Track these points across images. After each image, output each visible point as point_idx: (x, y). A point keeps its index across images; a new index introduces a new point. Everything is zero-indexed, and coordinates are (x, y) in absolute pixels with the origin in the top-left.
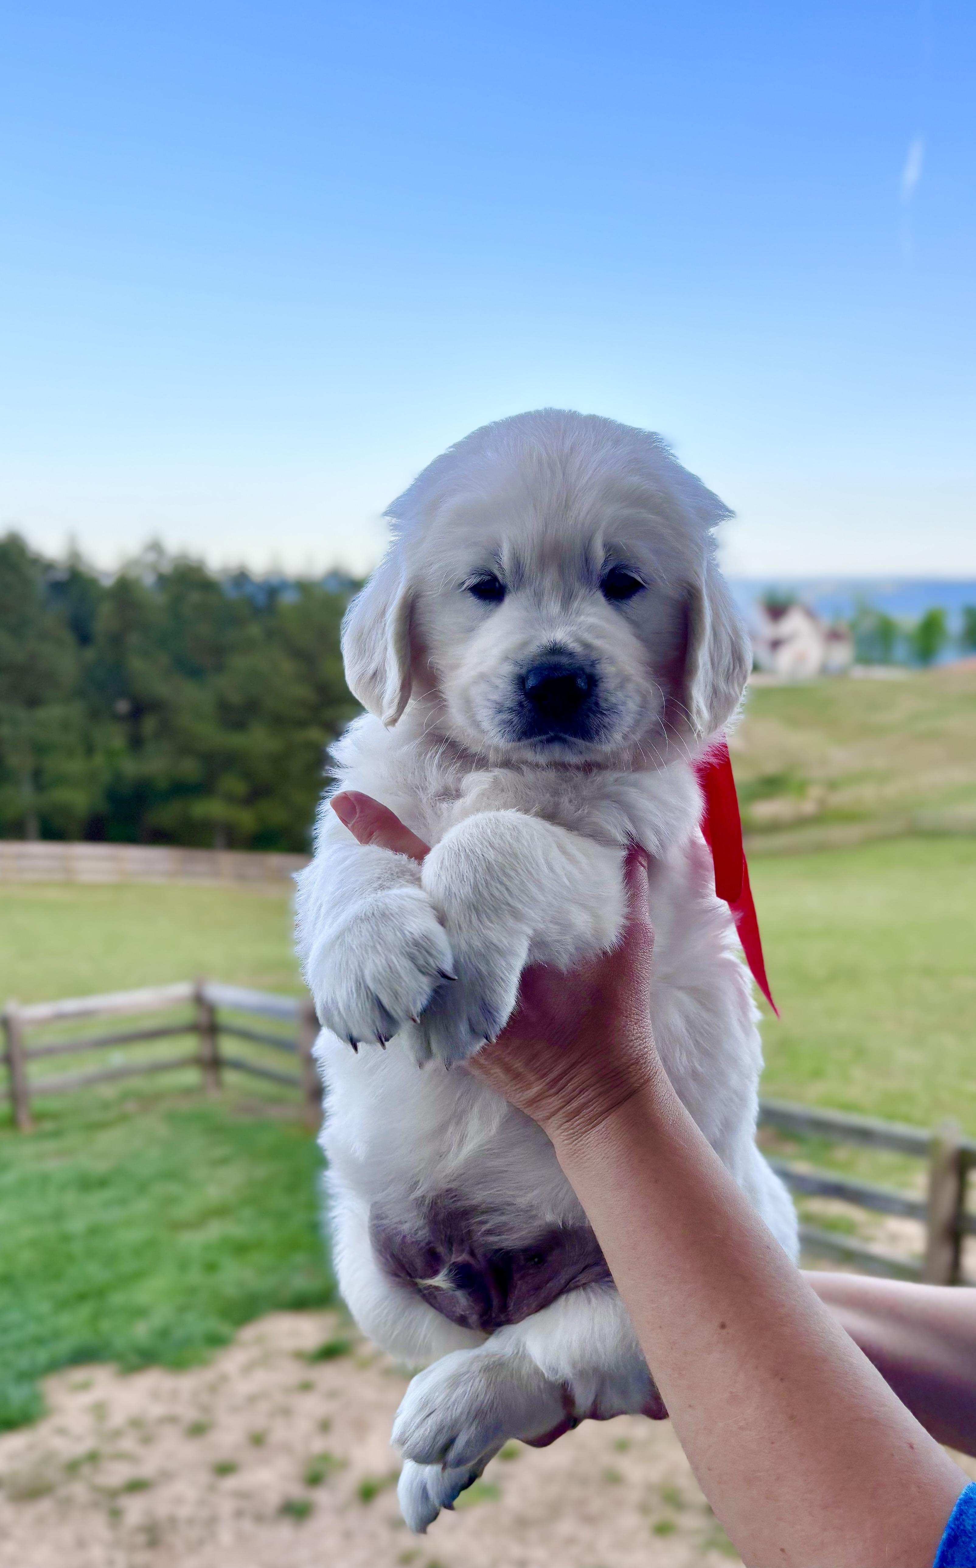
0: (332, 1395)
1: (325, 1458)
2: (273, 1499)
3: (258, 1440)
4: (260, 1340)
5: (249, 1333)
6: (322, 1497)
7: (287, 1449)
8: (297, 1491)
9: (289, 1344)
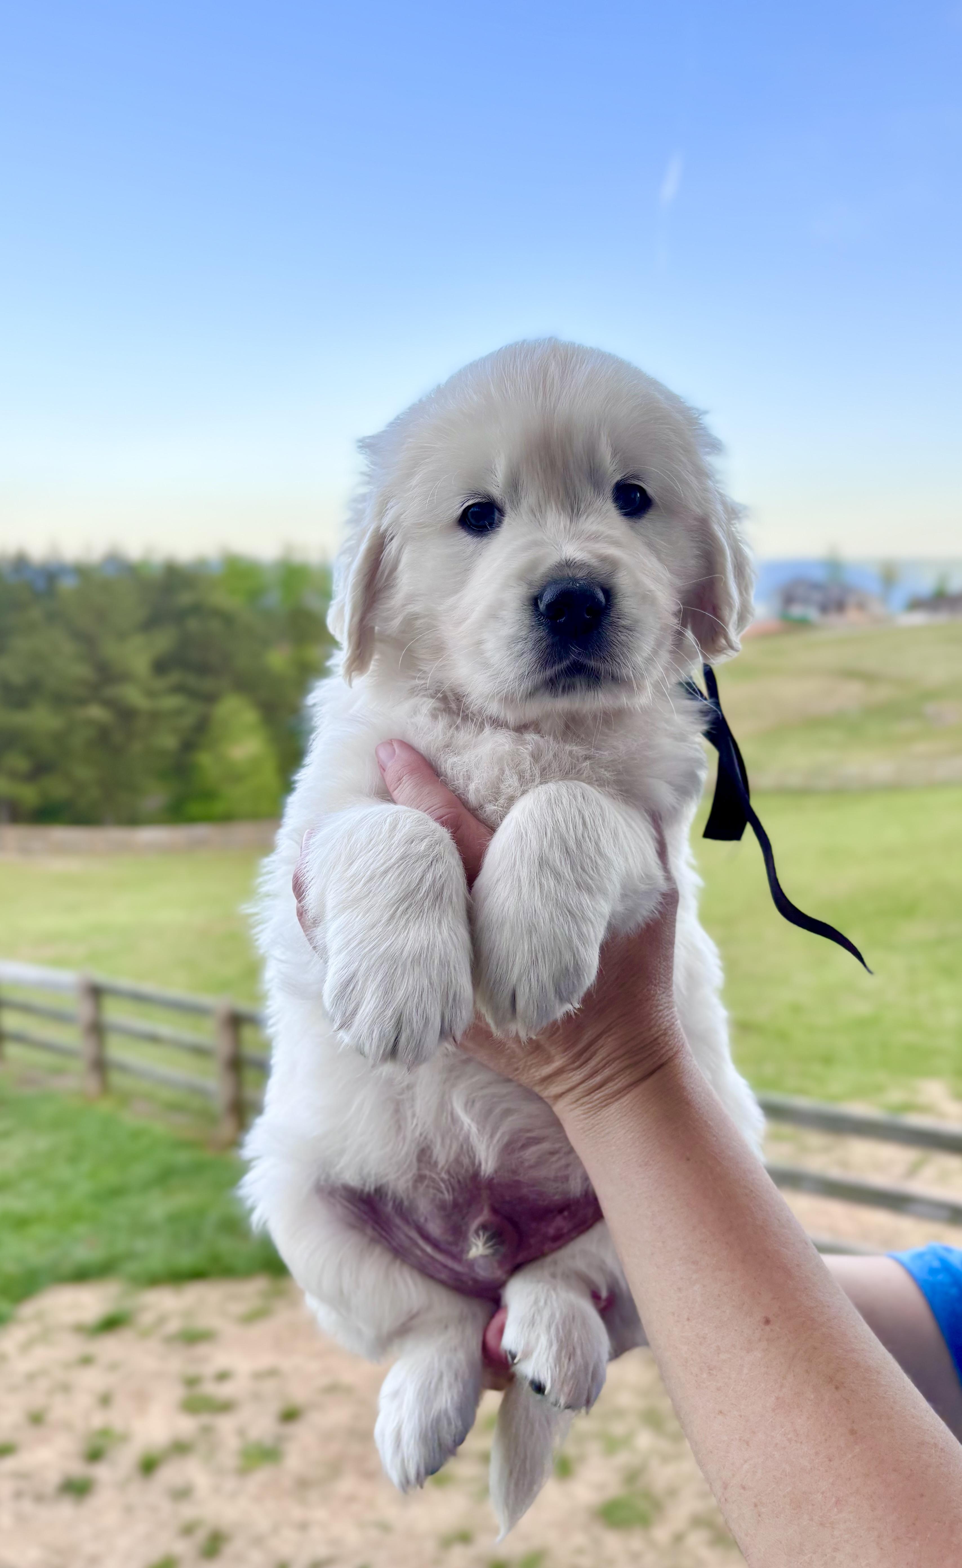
0: (113, 1367)
1: (105, 1433)
2: (53, 1478)
3: (36, 1419)
4: (39, 1316)
5: (28, 1309)
6: (102, 1472)
7: (67, 1426)
8: (77, 1469)
9: (69, 1317)
